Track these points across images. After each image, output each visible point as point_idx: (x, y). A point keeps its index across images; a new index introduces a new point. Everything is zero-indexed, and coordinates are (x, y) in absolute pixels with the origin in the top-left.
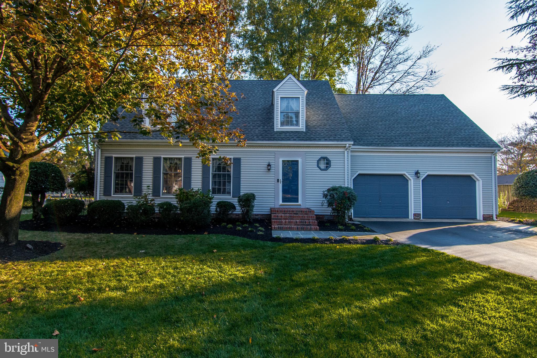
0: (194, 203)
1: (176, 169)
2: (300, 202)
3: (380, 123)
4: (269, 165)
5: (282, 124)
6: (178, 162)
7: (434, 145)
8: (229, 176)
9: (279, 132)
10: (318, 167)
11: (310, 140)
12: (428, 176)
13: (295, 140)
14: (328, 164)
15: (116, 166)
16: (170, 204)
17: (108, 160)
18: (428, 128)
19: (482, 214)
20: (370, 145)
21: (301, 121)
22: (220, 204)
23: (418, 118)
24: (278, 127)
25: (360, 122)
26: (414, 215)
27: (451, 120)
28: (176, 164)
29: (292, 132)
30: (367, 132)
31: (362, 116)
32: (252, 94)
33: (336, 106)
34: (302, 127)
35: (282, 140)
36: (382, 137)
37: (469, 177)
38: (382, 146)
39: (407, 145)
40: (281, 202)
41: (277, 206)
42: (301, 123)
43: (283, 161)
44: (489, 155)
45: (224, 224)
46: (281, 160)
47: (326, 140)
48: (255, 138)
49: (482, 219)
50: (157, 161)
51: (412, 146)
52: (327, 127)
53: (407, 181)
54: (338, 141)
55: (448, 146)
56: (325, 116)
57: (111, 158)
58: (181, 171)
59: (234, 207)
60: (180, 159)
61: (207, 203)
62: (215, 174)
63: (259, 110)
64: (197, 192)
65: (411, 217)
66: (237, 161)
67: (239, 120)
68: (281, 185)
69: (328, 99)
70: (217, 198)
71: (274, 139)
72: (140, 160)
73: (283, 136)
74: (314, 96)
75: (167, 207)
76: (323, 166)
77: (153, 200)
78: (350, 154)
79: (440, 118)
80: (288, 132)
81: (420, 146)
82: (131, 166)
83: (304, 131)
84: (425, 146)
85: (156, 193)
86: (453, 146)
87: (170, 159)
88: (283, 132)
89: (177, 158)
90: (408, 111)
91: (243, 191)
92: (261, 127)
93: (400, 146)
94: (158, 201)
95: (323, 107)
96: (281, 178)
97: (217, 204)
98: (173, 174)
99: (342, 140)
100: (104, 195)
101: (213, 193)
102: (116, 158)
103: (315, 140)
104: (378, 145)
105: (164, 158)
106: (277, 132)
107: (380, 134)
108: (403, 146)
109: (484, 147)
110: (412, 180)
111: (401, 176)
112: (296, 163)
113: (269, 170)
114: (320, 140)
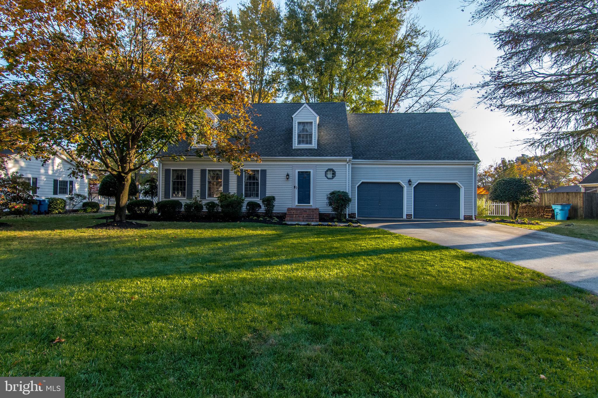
0: (230, 202)
1: (217, 179)
2: (311, 204)
3: (385, 140)
4: (288, 175)
5: (299, 143)
6: (219, 173)
7: (424, 159)
8: (258, 183)
9: (296, 149)
10: (326, 176)
11: (319, 155)
12: (419, 184)
13: (307, 156)
14: (334, 174)
15: (173, 176)
16: (214, 203)
17: (167, 172)
18: (424, 143)
19: (463, 215)
20: (371, 159)
21: (313, 140)
22: (250, 204)
23: (419, 135)
24: (296, 145)
25: (368, 139)
26: (407, 215)
27: (447, 136)
28: (218, 174)
29: (306, 149)
30: (372, 148)
31: (371, 134)
32: (278, 117)
33: (346, 126)
34: (314, 145)
35: (298, 155)
36: (382, 152)
37: (455, 184)
38: (381, 159)
39: (401, 159)
40: (297, 204)
41: (294, 207)
42: (313, 142)
43: (299, 172)
44: (471, 167)
45: (251, 217)
46: (297, 171)
47: (331, 156)
48: (277, 154)
49: (463, 219)
50: (203, 172)
51: (405, 159)
52: (335, 145)
53: (402, 188)
54: (340, 156)
55: (436, 159)
56: (335, 136)
57: (170, 170)
58: (222, 180)
59: (260, 207)
60: (221, 171)
61: (239, 203)
62: (247, 182)
63: (283, 131)
64: (234, 195)
65: (405, 217)
66: (264, 172)
67: (266, 140)
68: (297, 190)
69: (341, 120)
70: (248, 200)
71: (292, 155)
72: (191, 172)
73: (299, 152)
74: (330, 118)
75: (211, 205)
76: (330, 175)
77: (200, 201)
78: (351, 166)
79: (438, 135)
80: (303, 149)
81: (412, 159)
82: (184, 177)
83: (316, 148)
84: (416, 159)
85: (203, 196)
86: (440, 159)
87: (213, 170)
88: (299, 149)
89: (218, 170)
90: (412, 128)
91: (268, 194)
92: (283, 145)
93: (395, 159)
94: (204, 202)
95: (335, 127)
96: (297, 185)
97: (248, 203)
98: (215, 183)
99: (344, 156)
100: (165, 198)
101: (245, 197)
102: (173, 170)
103: (323, 156)
104: (377, 159)
105: (209, 170)
106: (295, 149)
107: (382, 149)
108: (398, 159)
109: (466, 160)
110: (406, 187)
111: (398, 184)
112: (308, 173)
113: (288, 179)
114: (327, 156)
